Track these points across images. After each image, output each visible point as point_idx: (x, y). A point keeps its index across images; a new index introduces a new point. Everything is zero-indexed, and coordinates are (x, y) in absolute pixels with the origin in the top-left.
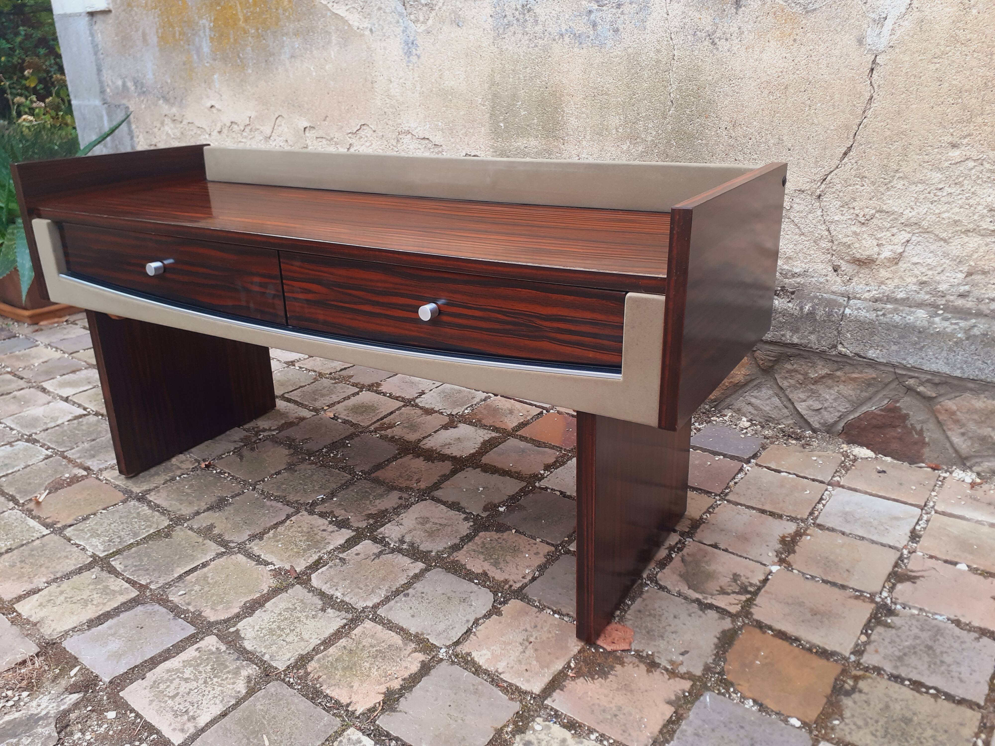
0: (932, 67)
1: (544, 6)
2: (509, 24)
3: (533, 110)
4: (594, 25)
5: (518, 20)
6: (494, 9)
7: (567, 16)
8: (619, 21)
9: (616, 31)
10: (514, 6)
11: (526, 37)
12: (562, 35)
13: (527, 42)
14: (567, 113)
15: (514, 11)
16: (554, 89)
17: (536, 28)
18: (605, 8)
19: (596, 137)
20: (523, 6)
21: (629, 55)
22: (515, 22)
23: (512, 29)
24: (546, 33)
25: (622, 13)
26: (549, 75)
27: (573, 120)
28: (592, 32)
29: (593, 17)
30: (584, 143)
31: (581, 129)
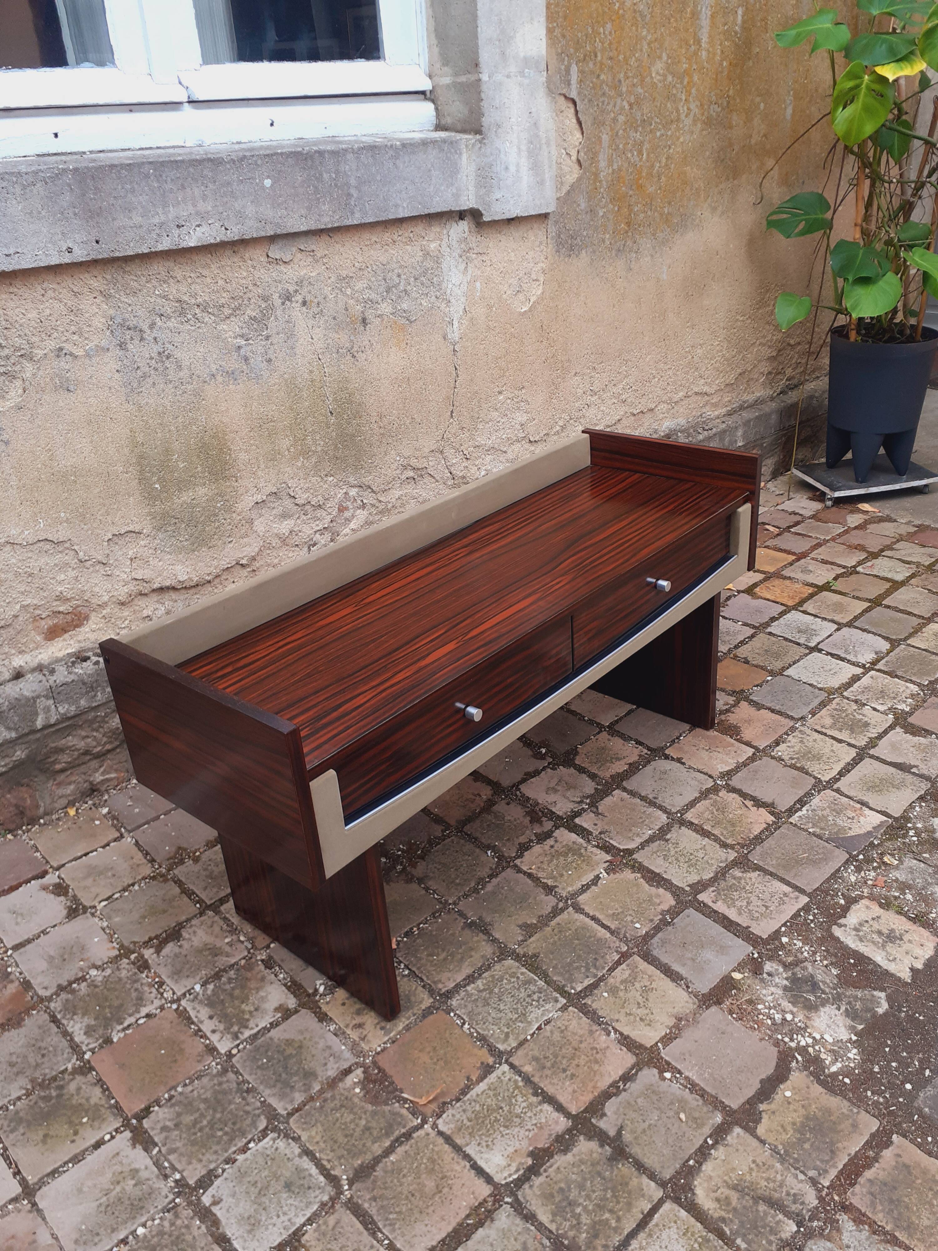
0: (482, 347)
1: (186, 349)
2: (145, 376)
3: (194, 459)
4: (246, 359)
5: (156, 369)
6: (120, 363)
7: (215, 356)
8: (271, 352)
9: (269, 361)
10: (147, 356)
11: (171, 386)
12: (213, 375)
13: (173, 390)
14: (235, 451)
15: (148, 361)
16: (214, 431)
17: (181, 374)
18: (251, 342)
19: (270, 464)
20: (159, 353)
21: (286, 381)
22: (152, 372)
23: (150, 381)
24: (194, 377)
25: (272, 344)
26: (206, 419)
27: (243, 456)
28: (245, 367)
29: (242, 352)
30: (260, 473)
31: (254, 461)
